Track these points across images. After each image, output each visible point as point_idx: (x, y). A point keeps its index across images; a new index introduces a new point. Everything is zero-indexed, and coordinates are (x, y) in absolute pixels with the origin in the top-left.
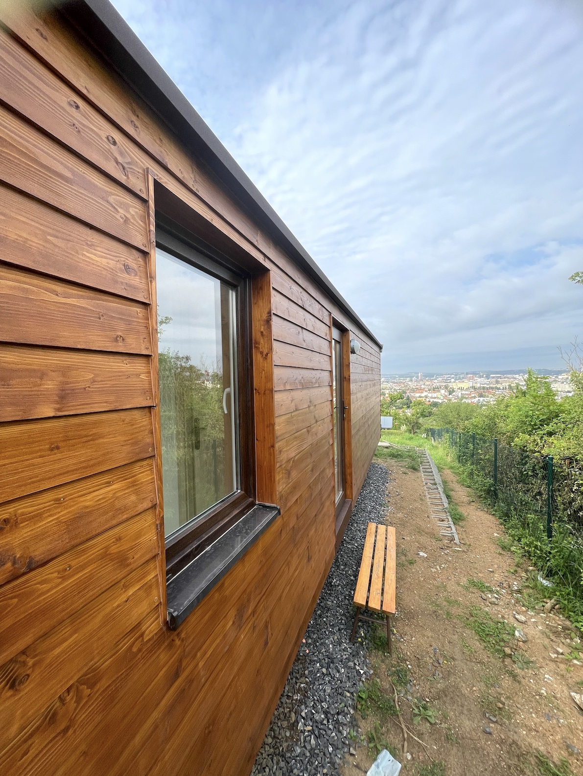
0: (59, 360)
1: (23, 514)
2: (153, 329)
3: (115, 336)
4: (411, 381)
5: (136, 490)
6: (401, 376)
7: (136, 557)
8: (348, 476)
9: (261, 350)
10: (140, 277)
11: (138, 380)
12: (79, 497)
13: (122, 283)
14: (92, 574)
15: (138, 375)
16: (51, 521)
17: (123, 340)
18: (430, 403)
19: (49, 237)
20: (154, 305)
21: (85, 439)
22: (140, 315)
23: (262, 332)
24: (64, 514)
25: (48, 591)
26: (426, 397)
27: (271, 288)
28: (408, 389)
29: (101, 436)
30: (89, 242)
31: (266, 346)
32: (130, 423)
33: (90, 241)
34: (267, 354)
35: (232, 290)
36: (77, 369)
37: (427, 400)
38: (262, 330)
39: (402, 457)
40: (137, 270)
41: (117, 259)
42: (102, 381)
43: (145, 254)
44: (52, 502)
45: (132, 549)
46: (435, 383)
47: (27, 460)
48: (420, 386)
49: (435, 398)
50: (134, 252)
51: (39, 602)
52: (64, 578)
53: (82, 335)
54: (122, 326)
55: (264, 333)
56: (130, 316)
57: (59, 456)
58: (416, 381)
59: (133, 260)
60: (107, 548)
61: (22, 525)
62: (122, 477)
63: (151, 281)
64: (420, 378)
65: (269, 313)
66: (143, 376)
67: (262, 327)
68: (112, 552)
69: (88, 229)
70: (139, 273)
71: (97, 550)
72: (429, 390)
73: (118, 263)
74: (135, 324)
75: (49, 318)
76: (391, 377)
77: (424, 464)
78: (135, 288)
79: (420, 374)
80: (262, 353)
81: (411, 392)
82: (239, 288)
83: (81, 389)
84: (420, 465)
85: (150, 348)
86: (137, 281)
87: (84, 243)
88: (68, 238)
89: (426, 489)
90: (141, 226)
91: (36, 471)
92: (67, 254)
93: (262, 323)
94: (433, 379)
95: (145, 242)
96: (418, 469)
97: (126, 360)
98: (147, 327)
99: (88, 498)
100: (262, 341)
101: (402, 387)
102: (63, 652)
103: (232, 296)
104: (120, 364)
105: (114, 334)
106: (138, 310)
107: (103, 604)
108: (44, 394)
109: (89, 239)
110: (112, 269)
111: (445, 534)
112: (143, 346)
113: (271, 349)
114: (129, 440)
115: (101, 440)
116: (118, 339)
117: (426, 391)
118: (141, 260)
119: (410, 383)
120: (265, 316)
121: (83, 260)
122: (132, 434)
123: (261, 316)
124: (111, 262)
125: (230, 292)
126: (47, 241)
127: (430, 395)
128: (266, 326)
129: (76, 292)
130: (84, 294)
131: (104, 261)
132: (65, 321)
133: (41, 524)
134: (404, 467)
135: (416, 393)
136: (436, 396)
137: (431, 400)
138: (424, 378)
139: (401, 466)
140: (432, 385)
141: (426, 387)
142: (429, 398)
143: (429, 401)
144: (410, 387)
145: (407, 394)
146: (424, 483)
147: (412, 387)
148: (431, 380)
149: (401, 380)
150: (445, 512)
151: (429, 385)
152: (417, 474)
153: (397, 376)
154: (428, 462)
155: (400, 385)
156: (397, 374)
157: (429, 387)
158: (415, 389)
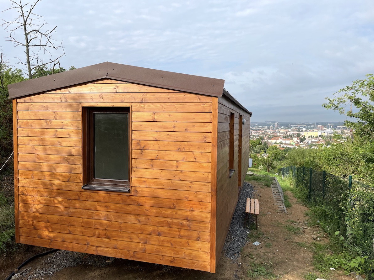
4: (269, 129)
6: (260, 124)
18: (284, 149)
26: (281, 143)
28: (266, 136)
37: (282, 146)
39: (260, 180)
46: (289, 131)
48: (277, 133)
49: (288, 144)
58: (273, 129)
64: (276, 127)
72: (284, 137)
79: (276, 123)
81: (268, 139)
96: (270, 186)
101: (260, 134)
111: (280, 210)
117: (281, 138)
119: (267, 131)
127: (284, 142)
134: (262, 185)
135: (273, 140)
136: (289, 143)
137: (285, 146)
138: (279, 127)
139: (260, 185)
140: (287, 133)
141: (281, 135)
142: (283, 144)
143: (283, 147)
144: (267, 134)
145: (265, 140)
146: (273, 192)
147: (269, 134)
148: (286, 129)
149: (260, 127)
150: (282, 203)
151: (284, 133)
152: (269, 188)
153: (256, 125)
154: (276, 183)
155: (258, 133)
156: (256, 123)
157: (284, 135)
158: (272, 136)
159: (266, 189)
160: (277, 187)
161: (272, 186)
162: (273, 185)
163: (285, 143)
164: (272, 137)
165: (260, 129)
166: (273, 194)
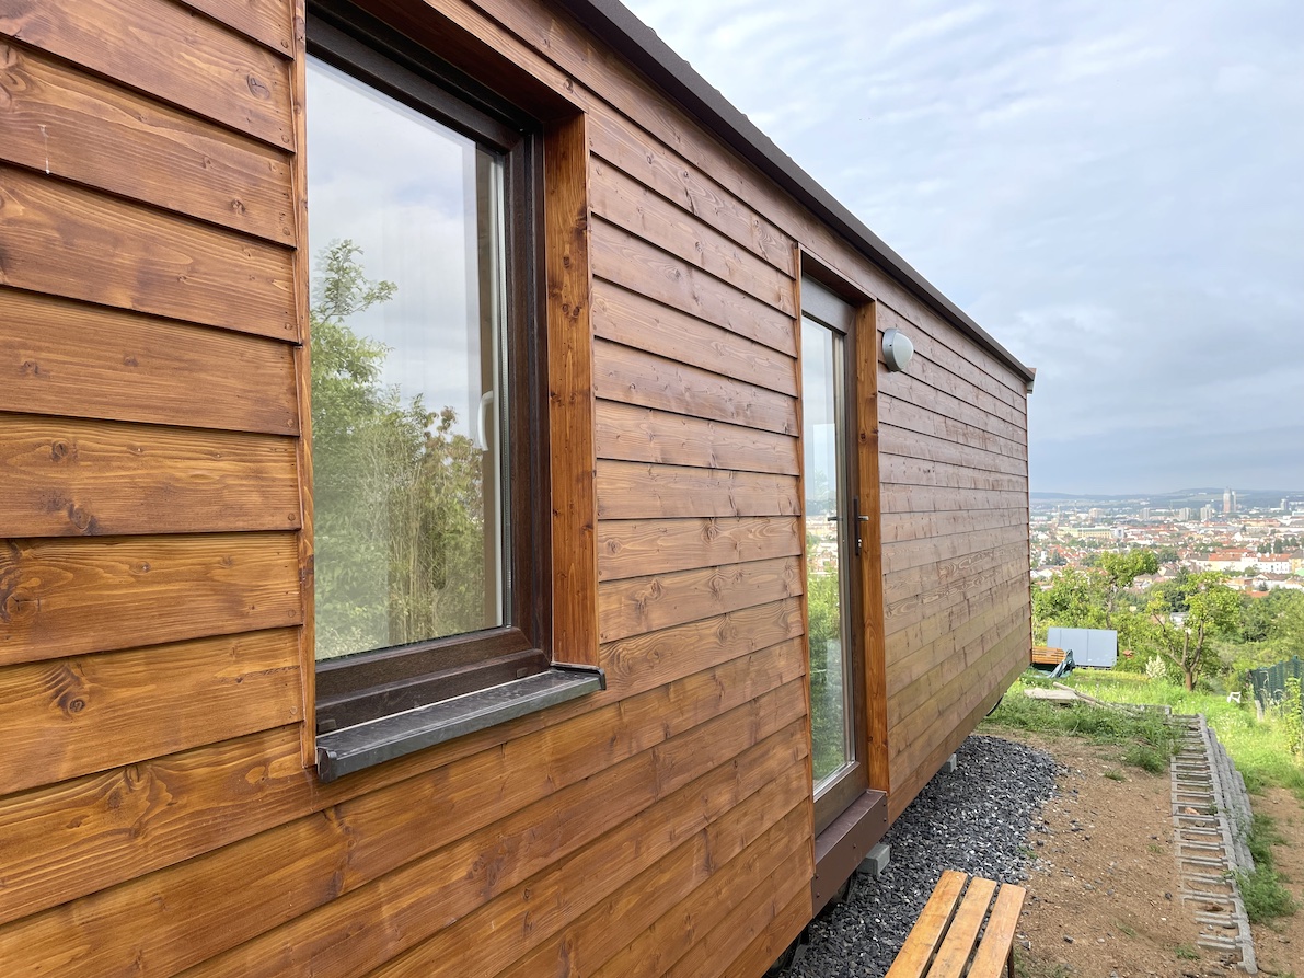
0: (141, 224)
1: (84, 448)
2: (298, 199)
3: (230, 201)
4: (1196, 518)
5: (262, 486)
6: (1157, 502)
7: (259, 609)
8: (876, 721)
9: (564, 301)
10: (277, 102)
11: (268, 288)
12: (165, 457)
13: (243, 109)
14: (181, 596)
15: (270, 280)
16: (122, 477)
17: (243, 209)
18: (1266, 594)
19: (131, 28)
20: (300, 156)
21: (177, 364)
22: (276, 171)
23: (566, 259)
24: (141, 473)
25: (116, 587)
26: (1252, 573)
27: (588, 154)
28: (1185, 546)
29: (203, 368)
30: (188, 37)
31: (576, 292)
32: (253, 362)
33: (192, 36)
34: (578, 309)
35: (495, 161)
36: (167, 245)
37: (1256, 583)
38: (567, 252)
39: (1112, 731)
40: (270, 89)
41: (235, 67)
42: (205, 274)
43: (286, 61)
44: (125, 448)
45: (252, 591)
46: (1282, 525)
47: (92, 366)
48: (1230, 534)
49: (1284, 577)
50: (266, 56)
51: (102, 597)
52: (139, 581)
53: (175, 188)
54: (241, 184)
55: (572, 260)
56: (255, 169)
57: (135, 376)
58: (1214, 519)
59: (263, 70)
60: (208, 566)
61: (82, 464)
62: (238, 455)
63: (296, 111)
64: (1227, 509)
65: (583, 211)
66: (277, 284)
67: (567, 247)
68: (216, 578)
69: (189, 16)
70: (273, 96)
71: (189, 561)
72: (1263, 550)
73: (237, 74)
74: (266, 186)
75: (129, 155)
76: (1121, 506)
77: (1186, 755)
78: (264, 119)
79: (1226, 496)
80: (565, 307)
81: (1196, 557)
82: (511, 153)
83: (171, 277)
84: (1173, 759)
85: (292, 233)
86: (271, 108)
87: (182, 39)
88: (158, 29)
89: (1177, 823)
90: (280, 10)
91: (105, 388)
92: (156, 56)
93: (566, 237)
94: (1275, 514)
95: (286, 38)
96: (1162, 767)
97: (247, 247)
98: (288, 195)
99: (179, 465)
100: (566, 280)
101: (1162, 539)
102: (134, 701)
103: (497, 174)
104: (237, 253)
105: (227, 198)
106: (273, 163)
107: (197, 662)
108: (118, 272)
109: (191, 31)
110: (227, 84)
111: (1213, 944)
112: (279, 229)
113: (586, 297)
114: (250, 391)
115: (203, 376)
116: (235, 206)
117: (1251, 554)
118: (278, 73)
119: (1190, 526)
120: (573, 221)
121: (180, 66)
122: (258, 383)
123: (565, 221)
124: (223, 70)
125: (493, 165)
126: (128, 34)
127: (1265, 567)
128: (575, 244)
129: (167, 118)
130: (179, 121)
131: (213, 70)
132: (151, 162)
133: (107, 474)
134: (1116, 759)
135: (1216, 560)
136: (1287, 572)
137: (1271, 585)
138: (1242, 509)
139: (1105, 758)
140: (1273, 532)
141: (1251, 539)
142: (1261, 576)
143: (1264, 589)
144: (1192, 538)
145: (1183, 562)
146: (1175, 808)
147: (1200, 540)
148: (1270, 517)
149: (1160, 514)
150: (1230, 886)
151: (1264, 533)
152: (1155, 781)
153: (1144, 503)
154: (1203, 751)
155: (1154, 533)
156: (1144, 497)
157: (1262, 541)
158: (1211, 545)
159: (1136, 783)
160: (1203, 773)
161: (1173, 767)
162: (1181, 763)
163: (1269, 570)
164: (1211, 549)
165: (1161, 518)
166: (1176, 820)
